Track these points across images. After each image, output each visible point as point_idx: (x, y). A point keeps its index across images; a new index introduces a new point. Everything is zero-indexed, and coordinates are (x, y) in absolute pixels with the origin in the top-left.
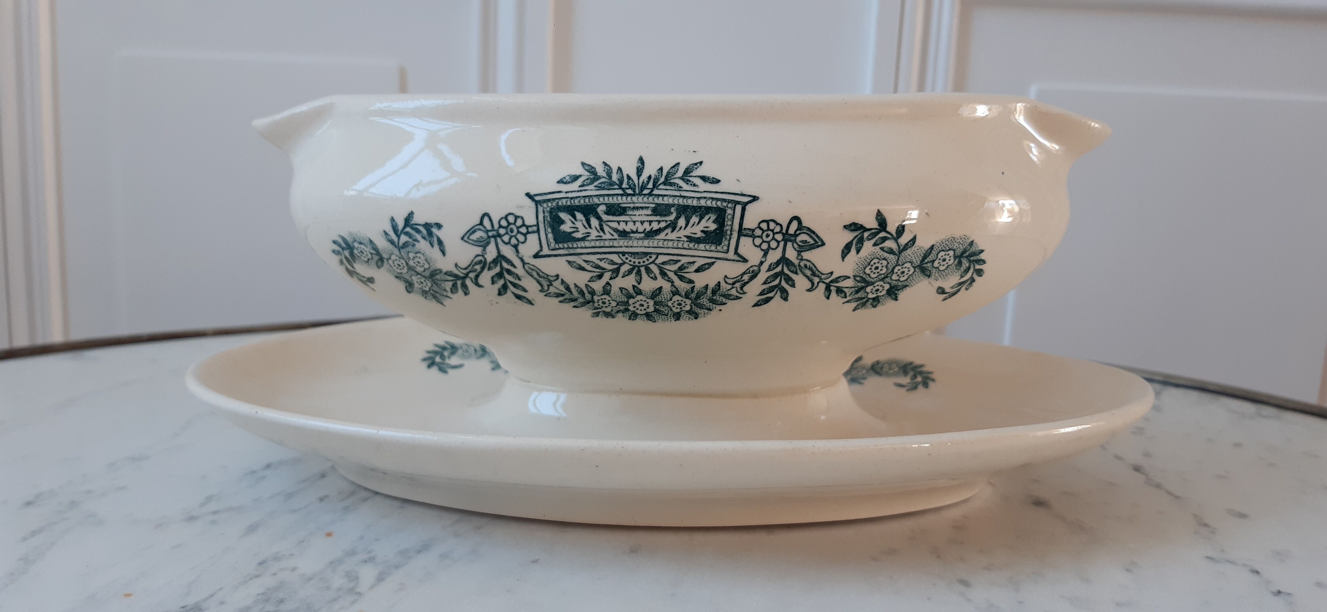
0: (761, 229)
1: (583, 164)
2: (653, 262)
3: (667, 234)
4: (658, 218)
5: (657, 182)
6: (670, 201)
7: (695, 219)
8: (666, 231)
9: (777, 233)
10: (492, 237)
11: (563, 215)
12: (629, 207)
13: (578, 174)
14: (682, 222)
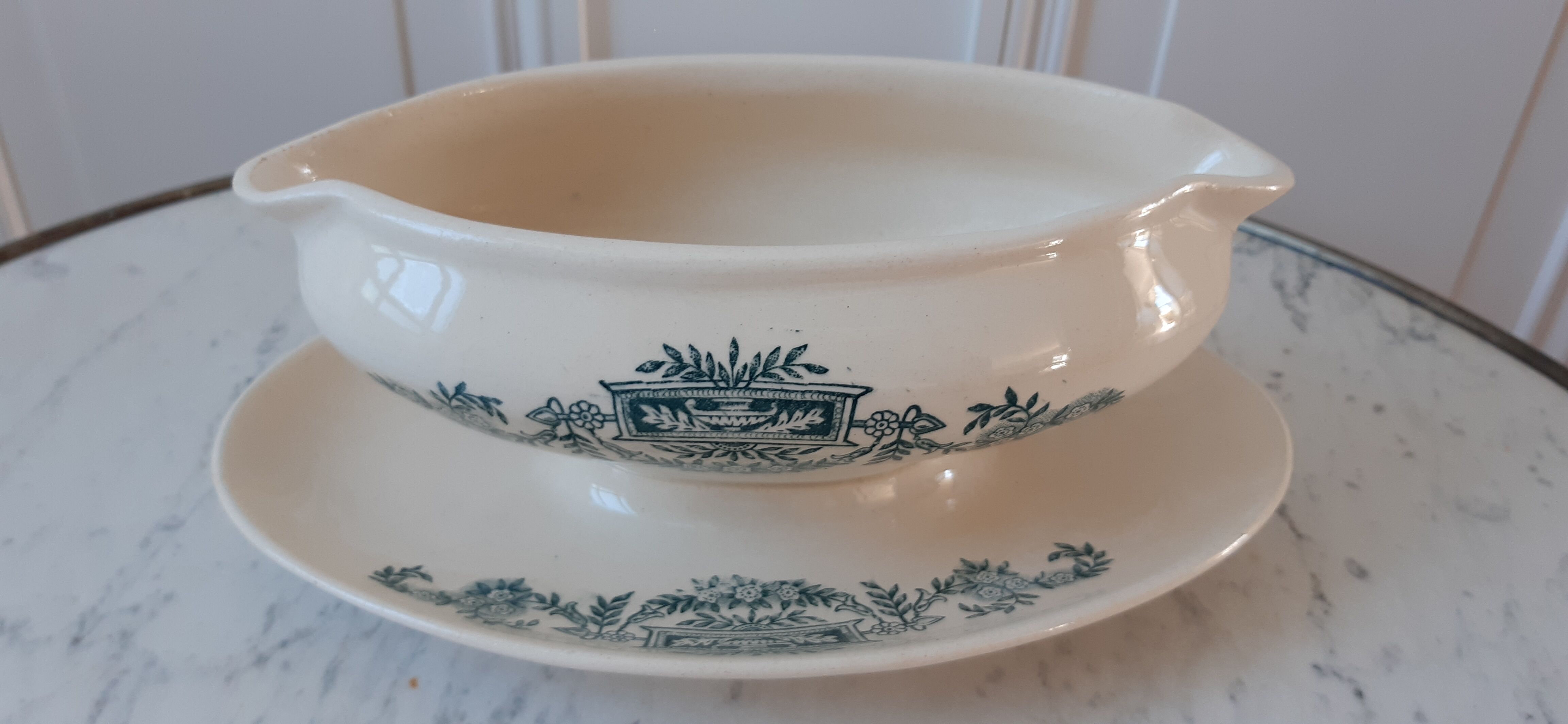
0: (874, 419)
1: (666, 347)
2: (751, 449)
3: (766, 428)
4: (756, 413)
5: (755, 373)
6: (771, 395)
7: (798, 414)
8: (766, 426)
9: (893, 422)
10: (563, 419)
11: (645, 408)
12: (723, 402)
13: (661, 360)
14: (784, 416)
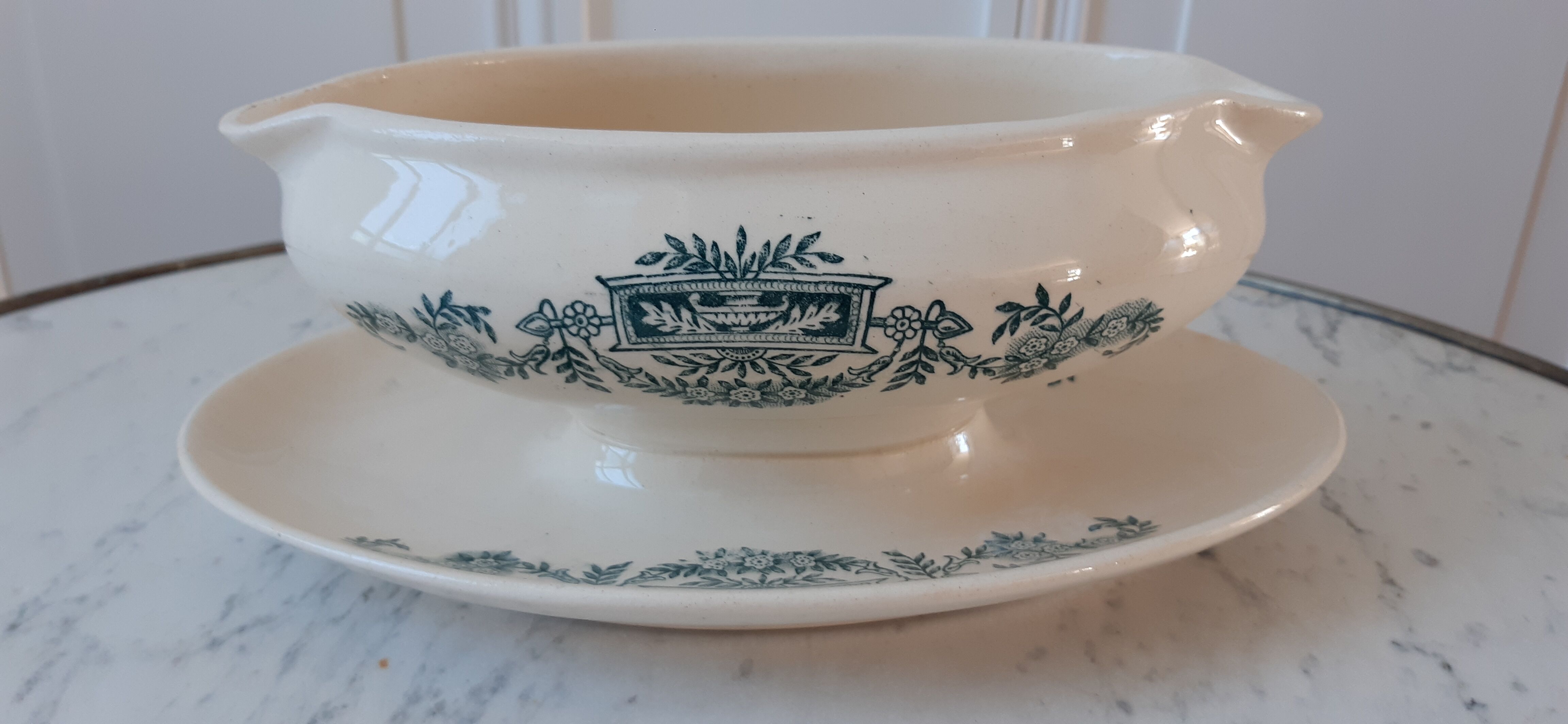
0: (894, 317)
1: (668, 237)
2: (761, 357)
3: (777, 327)
4: (766, 309)
5: (764, 262)
6: (781, 287)
7: (812, 309)
8: (777, 324)
9: (914, 321)
10: (556, 327)
11: (645, 306)
12: (730, 296)
13: (662, 251)
14: (796, 313)
